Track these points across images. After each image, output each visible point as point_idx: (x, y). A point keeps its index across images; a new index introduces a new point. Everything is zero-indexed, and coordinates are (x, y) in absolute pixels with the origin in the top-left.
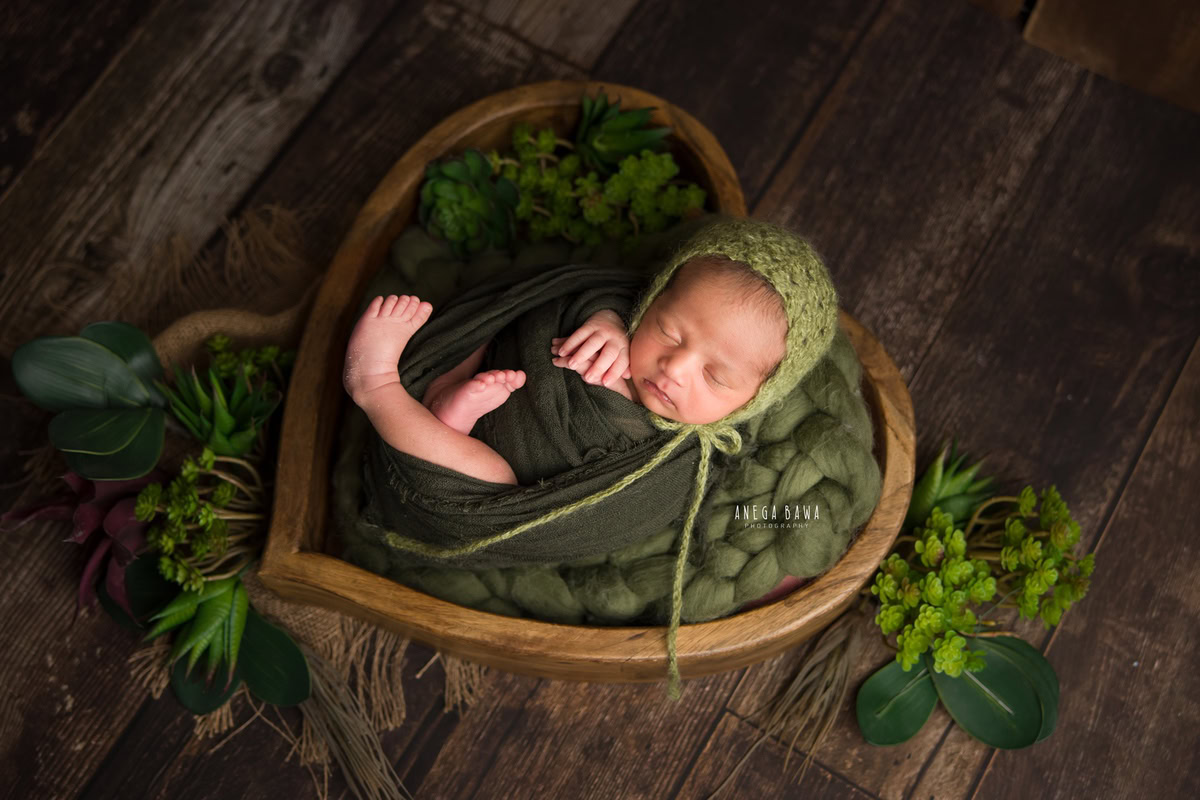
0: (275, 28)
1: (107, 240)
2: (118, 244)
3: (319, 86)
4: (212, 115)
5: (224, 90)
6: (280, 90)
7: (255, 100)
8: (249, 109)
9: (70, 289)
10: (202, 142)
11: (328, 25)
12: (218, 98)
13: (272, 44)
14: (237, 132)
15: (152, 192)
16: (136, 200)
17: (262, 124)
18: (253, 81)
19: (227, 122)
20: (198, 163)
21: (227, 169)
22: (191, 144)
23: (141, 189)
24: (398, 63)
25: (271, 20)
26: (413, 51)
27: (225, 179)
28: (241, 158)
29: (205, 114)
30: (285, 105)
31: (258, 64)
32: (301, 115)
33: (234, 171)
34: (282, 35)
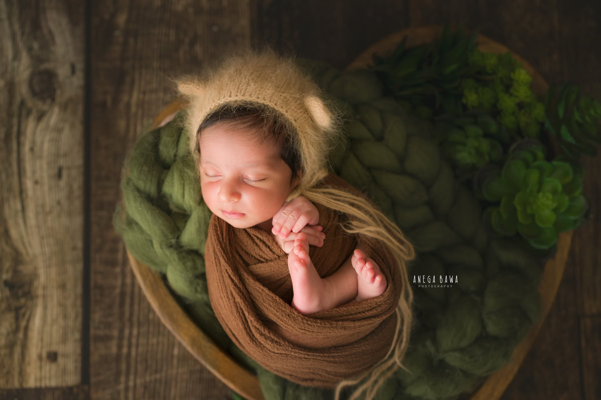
0: (16, 57)
1: (16, 272)
2: (26, 269)
3: (78, 81)
4: (19, 144)
5: (15, 121)
6: (53, 100)
7: (40, 117)
8: (42, 125)
9: (17, 319)
10: (28, 167)
11: (50, 32)
12: (15, 129)
13: (23, 70)
14: (46, 146)
15: (21, 221)
16: (14, 233)
17: (59, 130)
18: (30, 103)
19: (34, 142)
20: (36, 183)
21: (59, 175)
22: (21, 173)
23: (11, 223)
24: (117, 33)
25: (10, 54)
26: (122, 19)
27: (63, 183)
28: (62, 162)
29: (14, 146)
30: (64, 107)
31: (23, 90)
32: (80, 109)
33: (65, 173)
34: (25, 60)
